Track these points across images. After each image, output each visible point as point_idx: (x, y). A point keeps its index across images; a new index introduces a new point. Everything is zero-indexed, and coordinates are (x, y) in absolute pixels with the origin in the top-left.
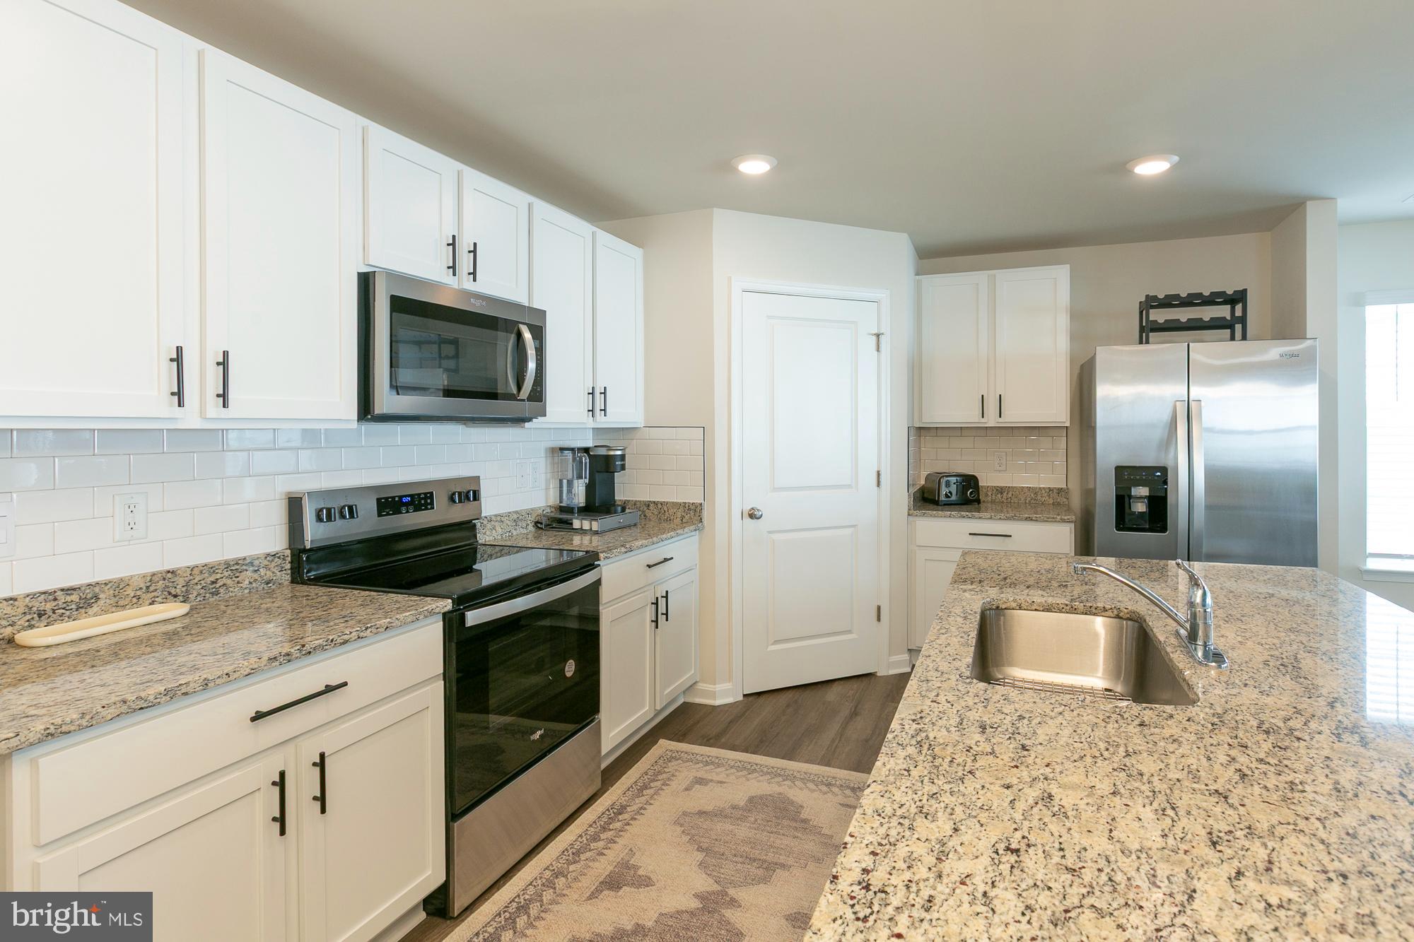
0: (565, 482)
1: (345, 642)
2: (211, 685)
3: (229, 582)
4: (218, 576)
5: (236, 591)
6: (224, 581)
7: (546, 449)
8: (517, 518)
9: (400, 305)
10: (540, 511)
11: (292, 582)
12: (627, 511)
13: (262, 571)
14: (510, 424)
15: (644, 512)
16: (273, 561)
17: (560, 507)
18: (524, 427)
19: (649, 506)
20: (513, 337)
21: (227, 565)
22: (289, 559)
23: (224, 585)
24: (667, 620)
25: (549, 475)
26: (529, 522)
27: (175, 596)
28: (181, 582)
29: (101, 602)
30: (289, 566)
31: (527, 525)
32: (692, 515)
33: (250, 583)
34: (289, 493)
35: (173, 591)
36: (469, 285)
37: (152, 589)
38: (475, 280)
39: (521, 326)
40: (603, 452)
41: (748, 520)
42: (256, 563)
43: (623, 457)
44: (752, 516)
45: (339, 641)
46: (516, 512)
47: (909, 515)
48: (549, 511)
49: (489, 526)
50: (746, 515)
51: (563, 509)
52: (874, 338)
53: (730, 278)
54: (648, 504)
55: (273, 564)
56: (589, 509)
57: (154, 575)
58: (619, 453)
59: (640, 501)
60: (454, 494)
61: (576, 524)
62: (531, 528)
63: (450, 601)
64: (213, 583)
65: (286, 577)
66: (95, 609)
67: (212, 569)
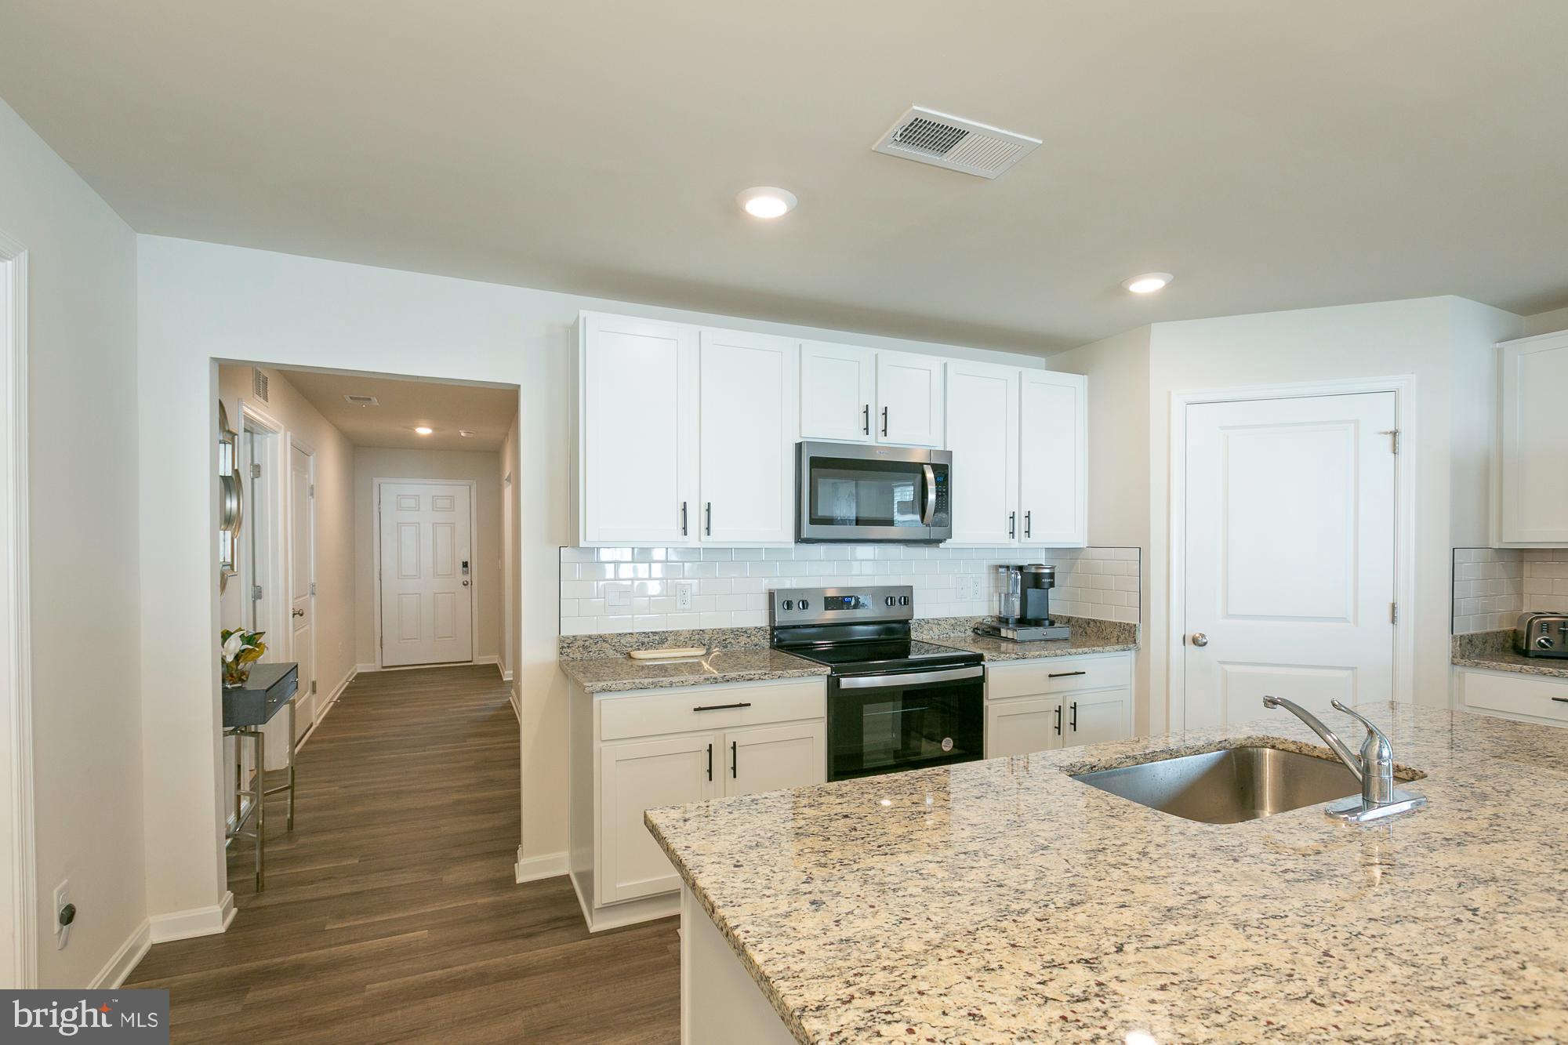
0: (1003, 595)
1: (751, 679)
2: (674, 685)
3: (733, 641)
4: (727, 637)
5: (737, 647)
6: (730, 640)
7: (989, 566)
8: (956, 623)
9: (817, 463)
10: (981, 620)
11: (770, 647)
12: (1056, 625)
13: (753, 638)
14: (922, 545)
15: (1085, 629)
16: (758, 632)
17: (1000, 617)
18: (939, 547)
19: (1089, 623)
20: (919, 476)
21: (732, 631)
22: (769, 632)
23: (730, 643)
24: (1075, 730)
25: (992, 589)
26: (967, 628)
27: (704, 645)
28: (707, 637)
29: (668, 642)
30: (769, 637)
31: (966, 630)
32: (1124, 635)
33: (745, 644)
34: (770, 590)
35: (703, 641)
36: (883, 441)
37: (692, 639)
38: (885, 435)
39: (925, 466)
40: (1033, 570)
41: (1191, 647)
42: (749, 632)
43: (1052, 575)
44: (1195, 641)
45: (747, 677)
46: (955, 618)
47: (1453, 663)
48: (990, 619)
49: (926, 627)
50: (1189, 640)
51: (1002, 620)
52: (1389, 437)
53: (1170, 393)
54: (1088, 622)
55: (759, 634)
56: (1023, 622)
57: (693, 631)
58: (1047, 571)
59: (1082, 619)
60: (887, 599)
61: (1004, 633)
62: (969, 633)
63: (829, 668)
64: (724, 640)
65: (767, 644)
66: (666, 645)
67: (723, 632)
